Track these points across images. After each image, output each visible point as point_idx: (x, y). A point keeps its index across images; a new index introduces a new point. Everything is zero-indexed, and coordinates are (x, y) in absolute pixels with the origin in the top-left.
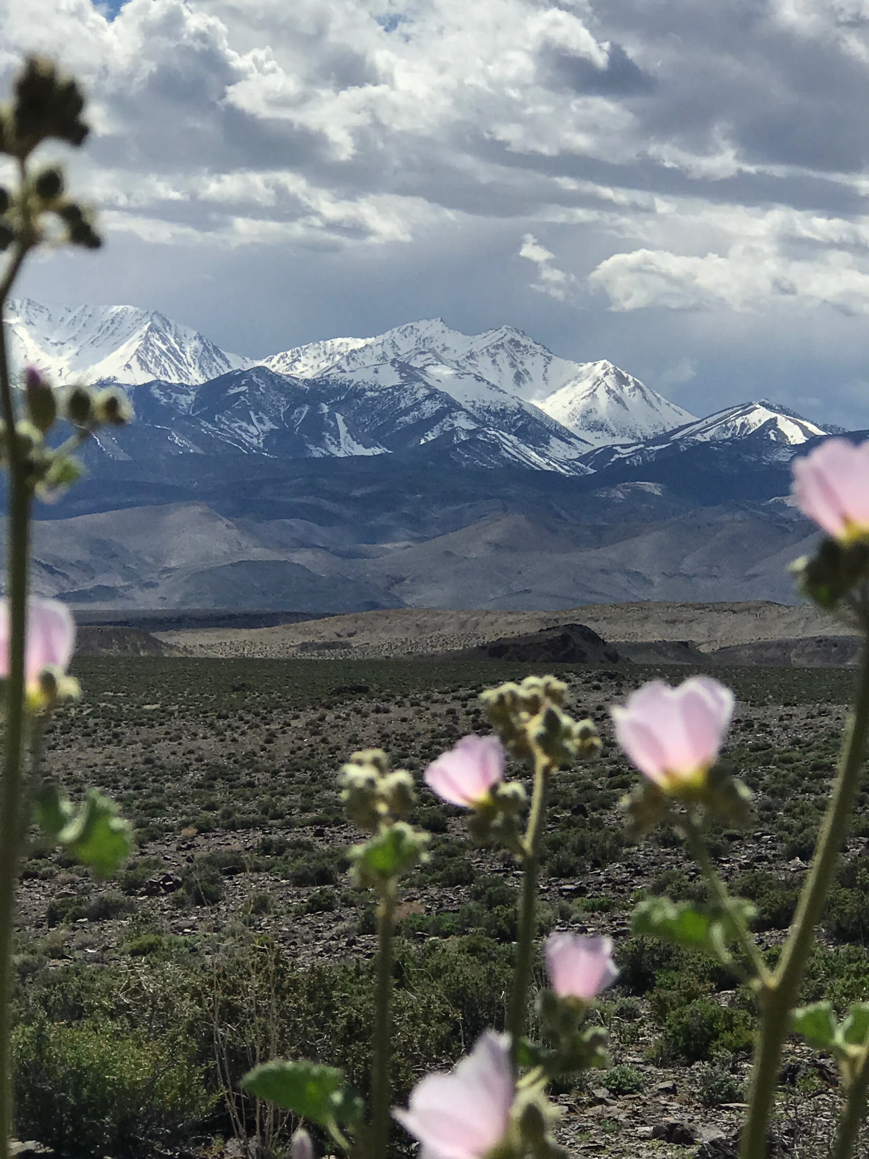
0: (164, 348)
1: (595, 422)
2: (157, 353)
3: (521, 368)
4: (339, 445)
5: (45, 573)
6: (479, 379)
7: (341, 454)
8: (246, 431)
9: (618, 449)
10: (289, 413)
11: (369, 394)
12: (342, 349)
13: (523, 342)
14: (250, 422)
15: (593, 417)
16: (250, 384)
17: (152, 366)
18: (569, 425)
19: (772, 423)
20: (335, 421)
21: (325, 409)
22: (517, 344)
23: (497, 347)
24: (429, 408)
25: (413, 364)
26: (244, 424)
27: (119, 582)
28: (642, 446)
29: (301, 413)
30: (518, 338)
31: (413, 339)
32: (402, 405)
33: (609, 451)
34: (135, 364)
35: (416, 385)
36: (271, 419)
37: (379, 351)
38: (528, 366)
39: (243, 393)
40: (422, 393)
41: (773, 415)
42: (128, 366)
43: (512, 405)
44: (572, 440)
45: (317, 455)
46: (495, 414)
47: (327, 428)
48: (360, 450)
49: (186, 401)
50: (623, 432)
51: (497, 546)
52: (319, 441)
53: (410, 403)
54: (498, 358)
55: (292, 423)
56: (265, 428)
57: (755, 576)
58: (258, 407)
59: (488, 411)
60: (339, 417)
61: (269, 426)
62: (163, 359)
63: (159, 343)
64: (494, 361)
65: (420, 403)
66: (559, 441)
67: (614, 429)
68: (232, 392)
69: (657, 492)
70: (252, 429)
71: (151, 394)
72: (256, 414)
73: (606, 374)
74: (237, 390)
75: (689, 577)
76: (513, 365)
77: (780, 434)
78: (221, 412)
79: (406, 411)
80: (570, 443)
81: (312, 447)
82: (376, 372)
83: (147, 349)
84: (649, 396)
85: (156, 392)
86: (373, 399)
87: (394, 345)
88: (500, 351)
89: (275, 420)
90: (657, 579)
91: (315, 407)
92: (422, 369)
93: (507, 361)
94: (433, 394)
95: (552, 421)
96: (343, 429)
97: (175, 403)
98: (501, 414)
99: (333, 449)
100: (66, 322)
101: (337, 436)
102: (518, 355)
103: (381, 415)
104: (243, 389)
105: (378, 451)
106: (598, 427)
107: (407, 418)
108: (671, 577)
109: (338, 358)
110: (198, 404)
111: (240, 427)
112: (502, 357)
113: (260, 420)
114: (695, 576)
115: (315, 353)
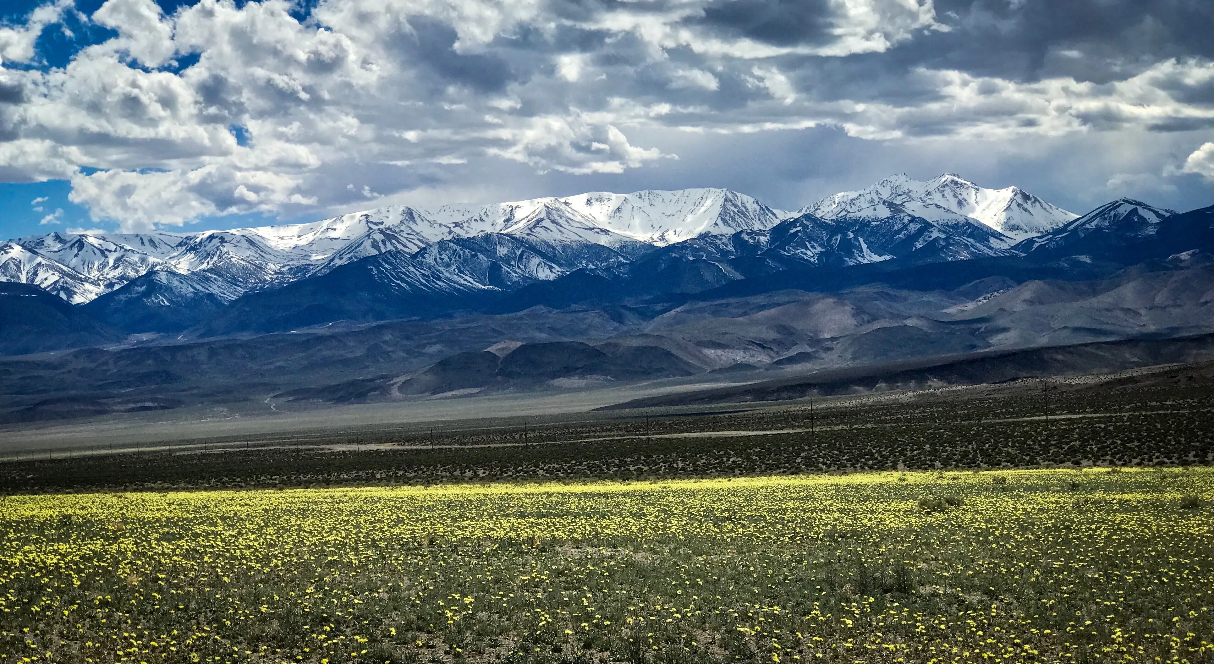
0: (736, 210)
1: (1014, 225)
2: (732, 214)
3: (960, 197)
4: (863, 256)
5: (760, 349)
6: (938, 207)
7: (866, 262)
8: (806, 254)
9: (1036, 239)
10: (829, 240)
11: (874, 223)
12: (845, 199)
13: (960, 181)
14: (807, 248)
15: (1012, 222)
16: (802, 225)
17: (730, 222)
18: (999, 229)
19: (1134, 212)
20: (859, 242)
21: (852, 235)
22: (956, 183)
23: (944, 187)
24: (913, 228)
25: (895, 202)
26: (803, 250)
27: (809, 350)
28: (1051, 236)
29: (836, 240)
30: (956, 179)
31: (888, 188)
32: (896, 228)
33: (1031, 241)
34: (720, 222)
35: (902, 215)
36: (819, 245)
37: (868, 197)
38: (964, 195)
39: (799, 231)
40: (906, 220)
41: (1135, 207)
42: (716, 224)
43: (962, 220)
44: (1003, 238)
45: (851, 264)
46: (952, 227)
47: (855, 247)
48: (876, 258)
49: (763, 239)
50: (1031, 230)
51: (1031, 302)
52: (851, 256)
53: (900, 226)
54: (945, 193)
55: (831, 246)
56: (817, 251)
57: (1206, 303)
58: (811, 239)
59: (948, 226)
60: (861, 240)
61: (819, 249)
62: (736, 217)
63: (733, 208)
64: (943, 195)
65: (906, 226)
66: (995, 240)
67: (1025, 227)
68: (792, 231)
69: (1089, 261)
70: (809, 253)
71: (743, 238)
72: (810, 243)
73: (1016, 195)
74: (795, 230)
75: (1164, 308)
76: (955, 196)
77: (1141, 218)
78: (789, 244)
79: (899, 231)
80: (1001, 240)
81: (847, 259)
82: (875, 210)
83: (725, 212)
84: (1045, 205)
85: (746, 237)
86: (876, 226)
87: (877, 193)
88: (946, 189)
89: (822, 245)
90: (1143, 312)
91: (845, 235)
92: (902, 204)
93: (951, 194)
94: (913, 219)
95: (988, 227)
96: (864, 246)
97: (759, 242)
98: (956, 226)
99: (860, 259)
100: (674, 201)
101: (862, 251)
102: (958, 190)
103: (884, 235)
104: (799, 229)
105: (888, 257)
106: (1014, 228)
107: (900, 236)
108: (1151, 309)
109: (843, 205)
110: (772, 240)
111: (802, 252)
112: (948, 192)
113: (813, 247)
114: (1166, 307)
115: (829, 203)
